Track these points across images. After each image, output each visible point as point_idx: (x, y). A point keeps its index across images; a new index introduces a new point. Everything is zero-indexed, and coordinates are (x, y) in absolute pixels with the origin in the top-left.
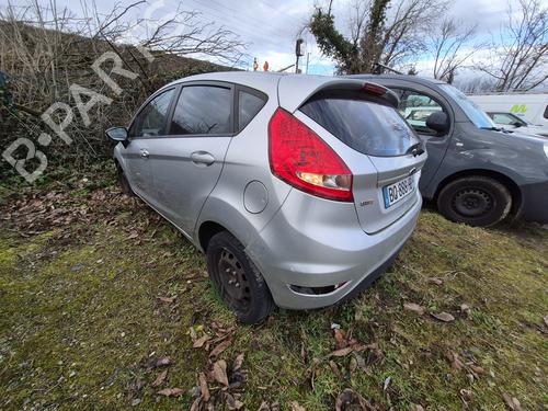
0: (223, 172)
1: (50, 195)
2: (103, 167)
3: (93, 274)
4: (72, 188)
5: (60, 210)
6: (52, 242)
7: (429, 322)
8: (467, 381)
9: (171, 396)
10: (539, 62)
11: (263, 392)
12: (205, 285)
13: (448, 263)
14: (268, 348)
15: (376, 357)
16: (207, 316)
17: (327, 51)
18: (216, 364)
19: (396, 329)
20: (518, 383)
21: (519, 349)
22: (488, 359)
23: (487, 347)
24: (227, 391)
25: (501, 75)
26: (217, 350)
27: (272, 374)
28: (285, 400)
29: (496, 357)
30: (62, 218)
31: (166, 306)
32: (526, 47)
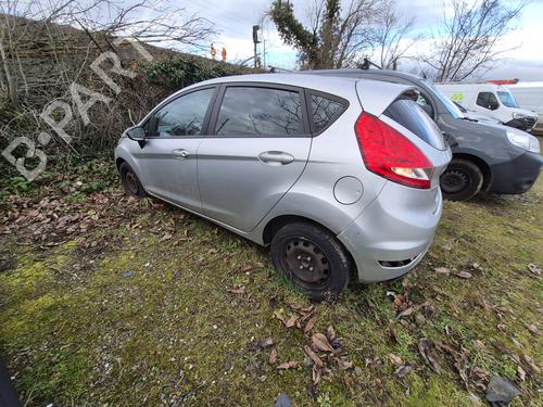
0: (306, 169)
1: (44, 203)
2: (90, 167)
3: (147, 277)
4: (66, 194)
5: (66, 218)
6: (81, 251)
7: (456, 280)
8: (498, 318)
9: (290, 368)
10: (469, 55)
11: (362, 353)
12: (265, 273)
13: (449, 234)
14: (346, 318)
15: (431, 312)
16: (282, 300)
17: (287, 39)
18: (313, 337)
19: (436, 289)
20: (529, 314)
21: (521, 291)
22: (505, 302)
23: (501, 293)
24: (335, 356)
25: (439, 66)
26: (309, 326)
27: (361, 338)
28: (383, 354)
29: (509, 299)
30: (74, 226)
31: (240, 297)
32: (459, 41)
